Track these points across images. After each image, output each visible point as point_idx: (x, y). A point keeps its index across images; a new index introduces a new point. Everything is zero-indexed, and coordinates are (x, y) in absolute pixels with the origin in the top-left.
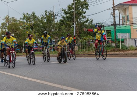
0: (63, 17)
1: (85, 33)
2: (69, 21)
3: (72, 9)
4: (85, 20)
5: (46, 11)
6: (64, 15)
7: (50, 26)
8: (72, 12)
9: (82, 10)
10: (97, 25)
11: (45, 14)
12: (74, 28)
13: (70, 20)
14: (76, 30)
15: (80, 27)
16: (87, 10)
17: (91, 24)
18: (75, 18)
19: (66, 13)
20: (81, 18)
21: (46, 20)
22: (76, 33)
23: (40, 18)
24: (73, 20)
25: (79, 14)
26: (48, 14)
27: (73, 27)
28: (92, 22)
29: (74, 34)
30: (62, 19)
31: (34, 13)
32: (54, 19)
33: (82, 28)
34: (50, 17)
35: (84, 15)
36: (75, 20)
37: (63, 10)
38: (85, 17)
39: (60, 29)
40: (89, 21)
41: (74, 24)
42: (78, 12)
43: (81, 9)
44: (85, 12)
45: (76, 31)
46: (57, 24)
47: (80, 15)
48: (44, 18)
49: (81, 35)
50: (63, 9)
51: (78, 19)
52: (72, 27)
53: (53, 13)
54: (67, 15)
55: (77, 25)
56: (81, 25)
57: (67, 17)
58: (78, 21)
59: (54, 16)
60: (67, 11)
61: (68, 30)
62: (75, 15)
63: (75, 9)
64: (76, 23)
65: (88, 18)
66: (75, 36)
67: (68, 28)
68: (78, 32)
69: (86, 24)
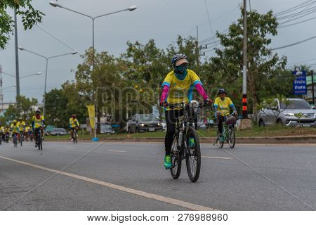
0: (219, 52)
1: (268, 89)
2: (231, 61)
3: (239, 34)
4: (268, 58)
5: (180, 37)
6: (222, 48)
8: (240, 40)
9: (263, 36)
10: (295, 72)
11: (177, 45)
12: (245, 76)
13: (234, 58)
14: (248, 81)
15: (258, 74)
16: (274, 34)
17: (283, 67)
18: (245, 54)
19: (225, 42)
20: (260, 53)
22: (248, 89)
23: (167, 53)
24: (241, 58)
25: (256, 46)
26: (184, 44)
27: (242, 74)
28: (284, 63)
29: (245, 92)
30: (216, 55)
31: (152, 42)
32: (197, 56)
33: (261, 78)
34: (189, 51)
35: (266, 46)
36: (245, 59)
37: (219, 35)
38: (269, 53)
39: (211, 80)
40: (278, 62)
41: (245, 67)
42: (252, 41)
43: (260, 33)
44: (269, 42)
45: (248, 85)
46: (204, 67)
47: (258, 48)
49: (261, 93)
50: (219, 33)
51: (252, 55)
52: (238, 74)
53: (197, 42)
54: (229, 48)
55: (251, 70)
56: (260, 70)
57: (228, 53)
58: (252, 61)
59: (197, 50)
60: (229, 38)
61: (231, 82)
62: (245, 48)
63: (245, 32)
64: (248, 65)
65: (276, 54)
66: (245, 96)
67: (229, 77)
68: (254, 87)
69: (271, 68)
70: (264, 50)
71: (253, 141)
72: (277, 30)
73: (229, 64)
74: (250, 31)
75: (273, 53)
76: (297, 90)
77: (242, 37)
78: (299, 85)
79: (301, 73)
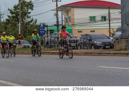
0: (9, 17)
1: (29, 32)
2: (14, 20)
3: (17, 9)
4: (30, 20)
6: (10, 15)
8: (18, 12)
9: (27, 10)
10: (40, 25)
12: (20, 27)
13: (16, 19)
14: (21, 29)
15: (25, 26)
16: (32, 10)
17: (35, 24)
18: (20, 18)
19: (12, 13)
20: (26, 17)
22: (21, 32)
24: (18, 19)
27: (18, 26)
28: (36, 22)
29: (20, 33)
33: (26, 28)
36: (20, 20)
37: (9, 10)
38: (30, 17)
39: (6, 28)
40: (33, 21)
41: (20, 23)
42: (23, 12)
43: (26, 9)
44: (30, 13)
45: (21, 30)
46: (3, 23)
47: (25, 15)
49: (26, 34)
50: (9, 9)
51: (23, 18)
52: (17, 26)
54: (13, 15)
55: (22, 24)
56: (26, 24)
57: (13, 17)
58: (23, 21)
60: (13, 11)
61: (14, 29)
62: (20, 15)
63: (20, 9)
64: (21, 22)
65: (33, 18)
66: (20, 35)
67: (13, 27)
68: (23, 31)
69: (31, 24)
70: (28, 16)
71: (23, 53)
72: (33, 8)
73: (13, 22)
74: (22, 8)
75: (32, 18)
76: (41, 33)
77: (19, 11)
78: (42, 31)
79: (43, 26)
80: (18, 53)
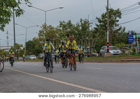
0: (97, 26)
2: (102, 29)
3: (105, 18)
4: (117, 28)
5: (81, 19)
6: (99, 24)
7: (85, 33)
9: (115, 19)
10: (129, 33)
11: (80, 23)
13: (104, 28)
14: (109, 37)
15: (113, 34)
16: (120, 18)
17: (124, 31)
18: (108, 26)
19: (100, 21)
20: (114, 26)
21: (81, 28)
22: (109, 40)
23: (76, 26)
24: (106, 27)
25: (113, 23)
26: (83, 22)
27: (107, 34)
28: (124, 30)
29: (108, 41)
30: (96, 27)
31: (70, 21)
32: (88, 27)
33: (115, 36)
34: (85, 25)
35: (117, 23)
36: (108, 28)
37: (97, 18)
38: (118, 25)
39: (94, 37)
40: (122, 29)
41: (108, 31)
42: (111, 21)
43: (114, 17)
44: (118, 21)
45: (109, 39)
46: (91, 31)
48: (79, 26)
49: (115, 42)
51: (111, 27)
52: (105, 34)
53: (88, 21)
54: (101, 24)
55: (110, 33)
56: (114, 32)
58: (111, 29)
59: (88, 25)
60: (101, 19)
61: (102, 38)
62: (108, 23)
63: (108, 17)
65: (121, 26)
66: (108, 43)
67: (102, 36)
68: (112, 39)
69: (119, 32)
70: (116, 24)
71: (111, 61)
72: (121, 16)
73: (101, 30)
74: (110, 17)
76: (130, 41)
77: (107, 19)
78: (130, 39)
79: (131, 34)
80: (107, 61)
